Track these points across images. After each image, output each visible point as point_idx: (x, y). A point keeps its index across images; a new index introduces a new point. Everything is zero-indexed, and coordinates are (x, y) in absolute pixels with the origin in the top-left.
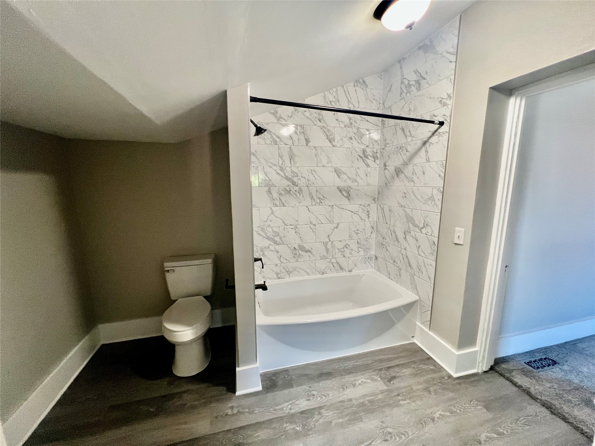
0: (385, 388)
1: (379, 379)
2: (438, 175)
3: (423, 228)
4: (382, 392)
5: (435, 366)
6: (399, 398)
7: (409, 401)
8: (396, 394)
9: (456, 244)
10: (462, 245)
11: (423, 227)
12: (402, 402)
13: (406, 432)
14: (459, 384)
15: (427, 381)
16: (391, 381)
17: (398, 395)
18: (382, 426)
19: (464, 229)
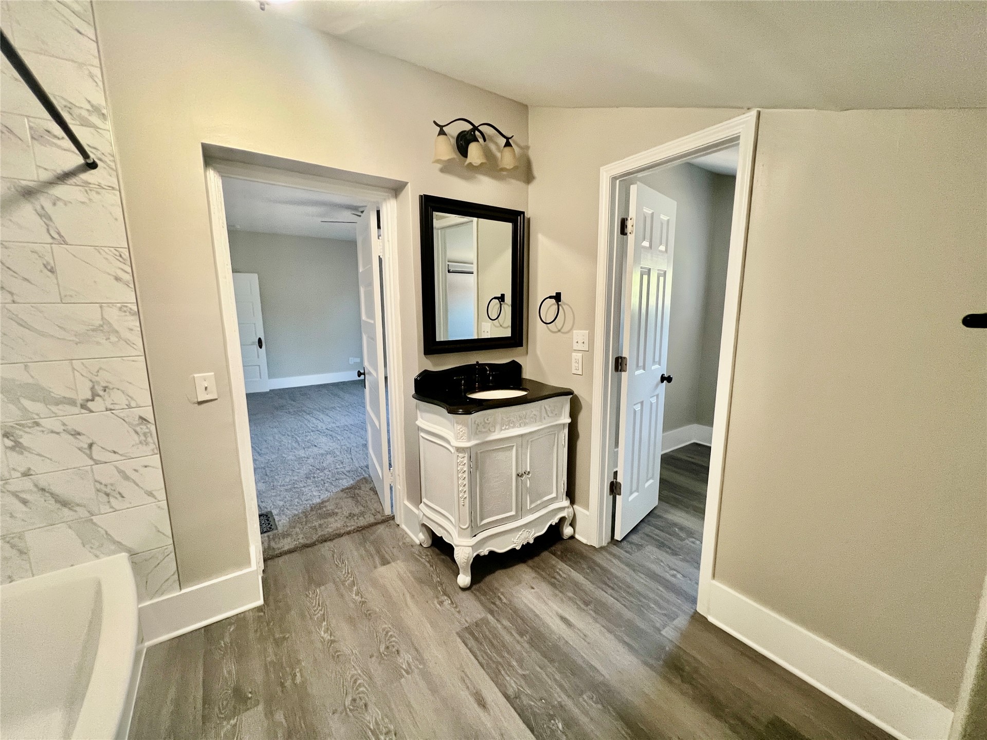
0: (260, 708)
1: (232, 722)
2: (112, 278)
3: (93, 400)
4: (269, 713)
5: (231, 624)
6: (288, 684)
7: (298, 670)
8: (279, 689)
9: (200, 403)
10: (216, 399)
11: (90, 398)
12: (298, 680)
13: (352, 676)
14: (276, 601)
15: (262, 639)
16: (247, 696)
17: (282, 685)
18: (341, 713)
19: (213, 373)
